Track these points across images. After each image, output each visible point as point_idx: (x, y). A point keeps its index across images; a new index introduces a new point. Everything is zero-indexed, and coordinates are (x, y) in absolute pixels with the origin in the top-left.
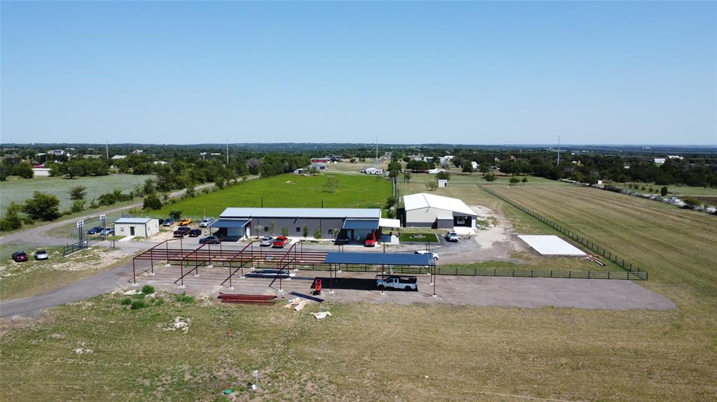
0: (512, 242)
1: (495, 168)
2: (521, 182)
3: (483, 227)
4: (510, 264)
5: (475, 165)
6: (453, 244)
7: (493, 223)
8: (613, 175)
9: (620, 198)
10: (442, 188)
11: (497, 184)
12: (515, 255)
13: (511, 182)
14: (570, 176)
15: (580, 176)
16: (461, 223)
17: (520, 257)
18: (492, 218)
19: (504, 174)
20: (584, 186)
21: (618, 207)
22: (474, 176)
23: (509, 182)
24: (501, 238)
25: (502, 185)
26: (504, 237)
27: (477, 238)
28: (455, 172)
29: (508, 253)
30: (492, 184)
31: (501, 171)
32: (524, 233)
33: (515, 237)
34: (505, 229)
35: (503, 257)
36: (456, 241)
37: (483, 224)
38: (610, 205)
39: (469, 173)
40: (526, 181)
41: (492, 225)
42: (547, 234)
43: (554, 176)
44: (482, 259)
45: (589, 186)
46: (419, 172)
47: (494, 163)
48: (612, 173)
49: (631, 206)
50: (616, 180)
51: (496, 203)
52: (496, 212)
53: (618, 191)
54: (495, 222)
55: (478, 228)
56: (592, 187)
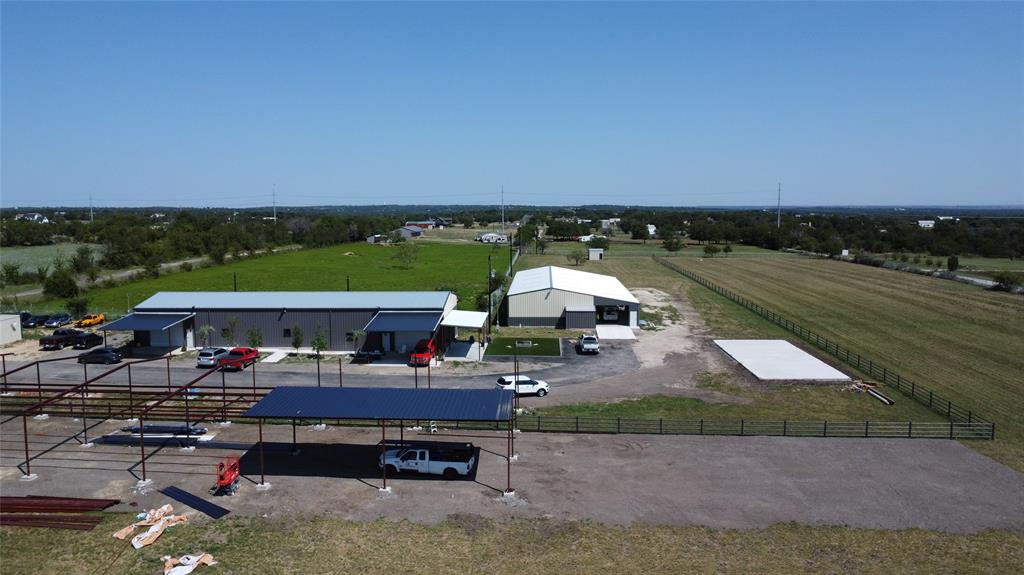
0: (703, 355)
1: (682, 234)
2: (722, 253)
3: (652, 325)
4: (697, 403)
5: (652, 229)
6: (588, 359)
7: (670, 318)
8: (864, 241)
9: (883, 275)
10: (594, 262)
11: (684, 255)
12: (707, 382)
13: (706, 252)
14: (798, 243)
15: (814, 242)
16: (610, 317)
17: (718, 386)
18: (670, 309)
19: (696, 242)
20: (822, 258)
21: (884, 289)
22: (650, 245)
23: (702, 253)
24: (682, 346)
25: (691, 257)
26: (689, 344)
27: (636, 348)
28: (622, 239)
29: (694, 378)
30: (676, 255)
31: (691, 237)
32: (727, 336)
33: (708, 344)
34: (692, 328)
35: (683, 385)
36: (594, 353)
37: (651, 320)
38: (871, 286)
39: (641, 241)
40: (731, 251)
41: (668, 322)
42: (769, 337)
43: (773, 244)
44: (639, 391)
45: (830, 257)
46: (566, 240)
47: (681, 227)
48: (862, 238)
49: (906, 287)
50: (869, 248)
51: (681, 285)
52: (678, 299)
53: (876, 264)
54: (675, 316)
55: (641, 326)
56: (834, 259)
